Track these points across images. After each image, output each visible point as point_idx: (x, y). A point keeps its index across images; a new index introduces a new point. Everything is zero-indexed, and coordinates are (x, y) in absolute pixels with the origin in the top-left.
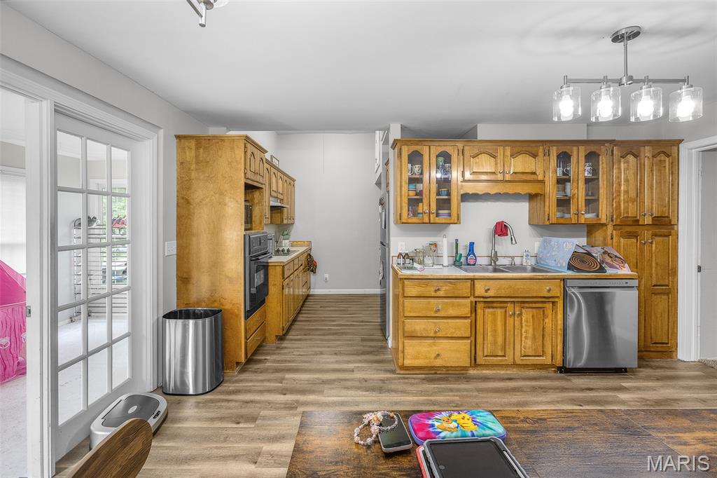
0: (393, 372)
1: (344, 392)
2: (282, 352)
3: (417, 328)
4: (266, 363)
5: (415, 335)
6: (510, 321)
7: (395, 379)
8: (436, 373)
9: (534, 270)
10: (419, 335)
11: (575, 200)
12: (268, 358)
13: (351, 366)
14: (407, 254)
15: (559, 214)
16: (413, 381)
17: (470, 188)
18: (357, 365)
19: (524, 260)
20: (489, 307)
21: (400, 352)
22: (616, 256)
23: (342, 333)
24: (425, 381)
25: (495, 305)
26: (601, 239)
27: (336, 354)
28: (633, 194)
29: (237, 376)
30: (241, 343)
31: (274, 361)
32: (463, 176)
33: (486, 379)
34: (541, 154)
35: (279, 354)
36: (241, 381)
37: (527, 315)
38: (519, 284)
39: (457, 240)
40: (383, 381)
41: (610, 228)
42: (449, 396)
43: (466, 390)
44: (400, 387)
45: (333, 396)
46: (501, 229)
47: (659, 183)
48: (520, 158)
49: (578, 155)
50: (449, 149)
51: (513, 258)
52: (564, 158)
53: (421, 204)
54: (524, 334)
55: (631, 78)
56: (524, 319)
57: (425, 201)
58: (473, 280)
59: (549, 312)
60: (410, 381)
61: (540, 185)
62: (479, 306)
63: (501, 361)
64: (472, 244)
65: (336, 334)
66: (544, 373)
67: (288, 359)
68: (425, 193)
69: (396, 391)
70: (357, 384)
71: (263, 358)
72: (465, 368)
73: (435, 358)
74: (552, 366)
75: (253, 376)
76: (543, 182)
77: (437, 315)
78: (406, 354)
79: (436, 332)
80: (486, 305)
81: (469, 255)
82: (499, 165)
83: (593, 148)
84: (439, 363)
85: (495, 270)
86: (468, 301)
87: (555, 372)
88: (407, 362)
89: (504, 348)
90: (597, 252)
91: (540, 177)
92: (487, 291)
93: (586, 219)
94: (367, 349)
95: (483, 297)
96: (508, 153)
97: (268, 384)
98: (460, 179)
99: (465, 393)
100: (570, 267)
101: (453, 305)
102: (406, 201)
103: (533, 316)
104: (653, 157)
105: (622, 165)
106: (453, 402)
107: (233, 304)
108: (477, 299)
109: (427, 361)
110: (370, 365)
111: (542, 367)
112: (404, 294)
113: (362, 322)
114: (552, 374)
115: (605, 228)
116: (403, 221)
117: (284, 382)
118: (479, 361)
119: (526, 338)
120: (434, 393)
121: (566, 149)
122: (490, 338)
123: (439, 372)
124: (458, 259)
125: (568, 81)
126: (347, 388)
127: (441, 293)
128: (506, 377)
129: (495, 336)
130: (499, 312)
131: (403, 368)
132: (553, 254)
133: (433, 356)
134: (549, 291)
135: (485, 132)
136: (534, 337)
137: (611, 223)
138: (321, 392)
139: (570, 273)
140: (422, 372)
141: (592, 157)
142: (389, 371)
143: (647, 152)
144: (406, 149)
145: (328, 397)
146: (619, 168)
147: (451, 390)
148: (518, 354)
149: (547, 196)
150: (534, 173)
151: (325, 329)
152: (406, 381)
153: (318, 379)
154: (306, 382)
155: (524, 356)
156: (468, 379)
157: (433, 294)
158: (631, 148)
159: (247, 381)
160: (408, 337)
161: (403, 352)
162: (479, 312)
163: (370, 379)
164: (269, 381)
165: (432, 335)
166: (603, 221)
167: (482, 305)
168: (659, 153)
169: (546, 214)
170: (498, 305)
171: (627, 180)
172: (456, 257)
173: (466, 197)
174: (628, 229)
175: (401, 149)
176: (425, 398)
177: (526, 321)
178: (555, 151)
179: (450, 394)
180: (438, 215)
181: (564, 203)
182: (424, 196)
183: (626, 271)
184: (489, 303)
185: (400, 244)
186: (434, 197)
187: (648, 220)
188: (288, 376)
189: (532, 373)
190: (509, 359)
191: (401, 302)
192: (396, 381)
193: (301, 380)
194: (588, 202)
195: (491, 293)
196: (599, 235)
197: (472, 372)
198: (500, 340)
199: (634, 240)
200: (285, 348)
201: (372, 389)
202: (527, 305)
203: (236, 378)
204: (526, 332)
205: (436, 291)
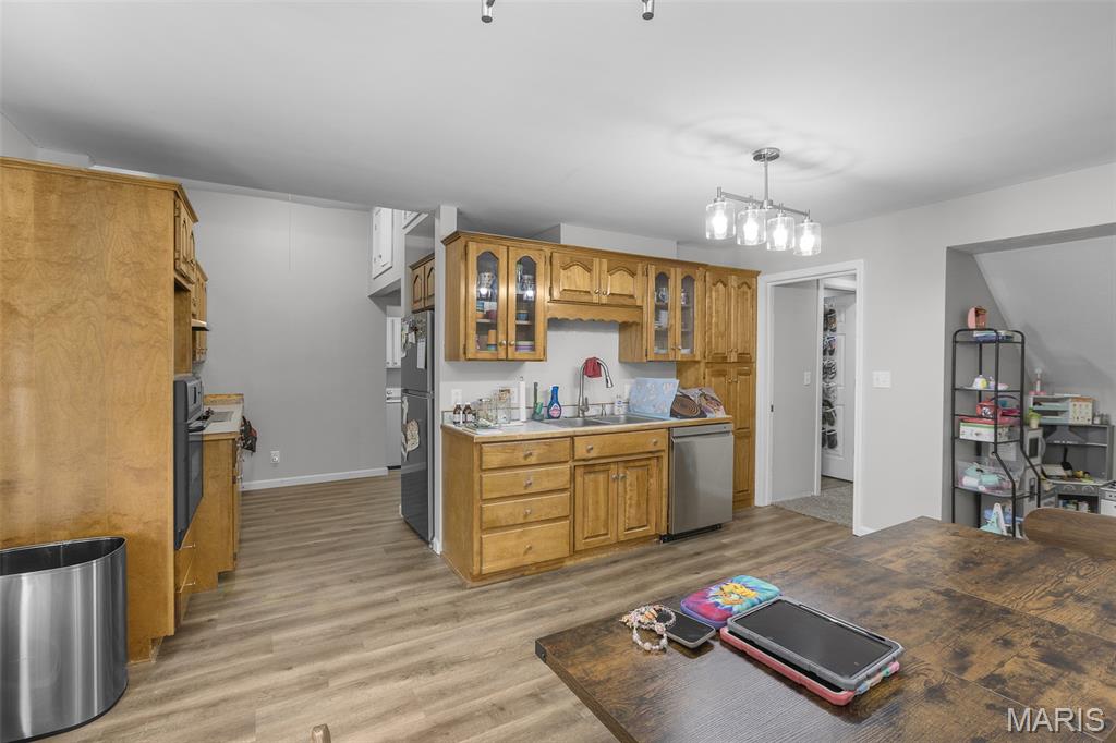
0: (461, 587)
1: (399, 635)
2: (241, 599)
3: (501, 514)
4: (215, 627)
5: (498, 525)
6: (613, 486)
7: (468, 596)
8: (523, 576)
9: (629, 420)
10: (504, 524)
11: (672, 332)
12: (215, 616)
13: (390, 593)
14: (468, 407)
15: (656, 349)
16: (497, 593)
17: (560, 312)
18: (398, 590)
19: (616, 408)
20: (590, 472)
21: (475, 555)
22: (712, 398)
23: (345, 547)
24: (513, 589)
25: (597, 468)
26: (693, 379)
27: (351, 581)
28: (722, 328)
29: (156, 667)
30: (166, 598)
31: (234, 619)
32: (551, 294)
33: (587, 568)
34: (639, 272)
35: (236, 604)
36: (175, 672)
37: (631, 476)
38: (624, 438)
39: (536, 384)
40: (453, 603)
41: (702, 364)
42: (554, 600)
43: (572, 587)
44: (483, 606)
45: (385, 646)
46: (592, 368)
47: (742, 316)
48: (618, 275)
49: (676, 276)
50: (533, 254)
51: (603, 405)
52: (662, 279)
53: (492, 332)
54: (628, 502)
55: (771, 203)
56: (628, 482)
57: (501, 327)
58: (572, 437)
59: (654, 471)
60: (492, 594)
61: (637, 312)
62: (579, 471)
63: (605, 540)
64: (555, 390)
65: (333, 550)
66: (647, 547)
67: (262, 609)
68: (501, 314)
69: (480, 613)
70: (414, 617)
71: (204, 618)
72: (560, 560)
73: (526, 553)
74: (656, 535)
75: (199, 657)
76: (640, 308)
77: (527, 492)
78: (484, 555)
79: (526, 516)
80: (588, 469)
81: (551, 404)
82: (594, 282)
83: (689, 271)
84: (530, 559)
85: (586, 423)
86: (566, 467)
87: (658, 542)
88: (487, 568)
89: (606, 525)
90: (694, 393)
91: (639, 303)
92: (589, 451)
93: (682, 355)
94: (402, 563)
95: (584, 460)
96: (605, 267)
97: (242, 661)
98: (548, 298)
99: (573, 592)
100: (673, 414)
101: (548, 474)
102: (474, 325)
103: (637, 479)
104: (739, 287)
105: (713, 294)
106: (563, 606)
107: (145, 523)
108: (576, 464)
109: (514, 560)
110: (420, 584)
111: (645, 539)
112: (480, 466)
113: (370, 523)
114: (655, 546)
115: (697, 366)
116: (469, 356)
117: (274, 648)
118: (578, 547)
119: (630, 506)
120: (534, 602)
121: (664, 268)
122: (591, 512)
123: (527, 573)
124: (538, 410)
125: (722, 194)
126: (402, 628)
127: (533, 460)
128: (609, 560)
129: (596, 510)
130: (601, 477)
131: (481, 577)
132: (651, 398)
133: (522, 551)
134: (656, 443)
135: (570, 235)
136: (638, 505)
137: (704, 361)
138: (359, 646)
139: (674, 420)
140: (505, 578)
141: (688, 281)
142: (454, 587)
143: (733, 281)
144: (475, 247)
145: (375, 649)
146: (711, 297)
147: (554, 592)
148: (621, 528)
149: (645, 326)
150: (632, 297)
151: (309, 546)
152: (487, 595)
153: (341, 627)
154: (322, 638)
155: (629, 529)
156: (568, 573)
157: (523, 462)
158: (721, 275)
159: (189, 668)
160: (488, 529)
161: (481, 553)
162: (579, 480)
163: (432, 606)
164: (241, 655)
165: (521, 520)
166: (698, 358)
167: (582, 469)
168: (743, 284)
169: (644, 348)
170: (601, 468)
171: (717, 312)
172: (535, 408)
173: (555, 323)
174: (717, 367)
175: (466, 246)
176: (524, 611)
177: (631, 485)
178: (653, 271)
179: (554, 597)
180: (517, 348)
181: (661, 335)
182: (499, 319)
183: (720, 414)
184: (590, 467)
185: (454, 391)
186: (512, 323)
187: (734, 358)
188: (276, 637)
189: (636, 549)
190: (612, 537)
191: (477, 479)
192: (474, 599)
193: (309, 638)
194: (684, 334)
195: (593, 454)
196: (691, 374)
197: (569, 563)
198: (602, 514)
199: (723, 379)
200: (244, 591)
201: (443, 619)
202: (632, 464)
203: (159, 671)
204: (630, 499)
205: (526, 457)
